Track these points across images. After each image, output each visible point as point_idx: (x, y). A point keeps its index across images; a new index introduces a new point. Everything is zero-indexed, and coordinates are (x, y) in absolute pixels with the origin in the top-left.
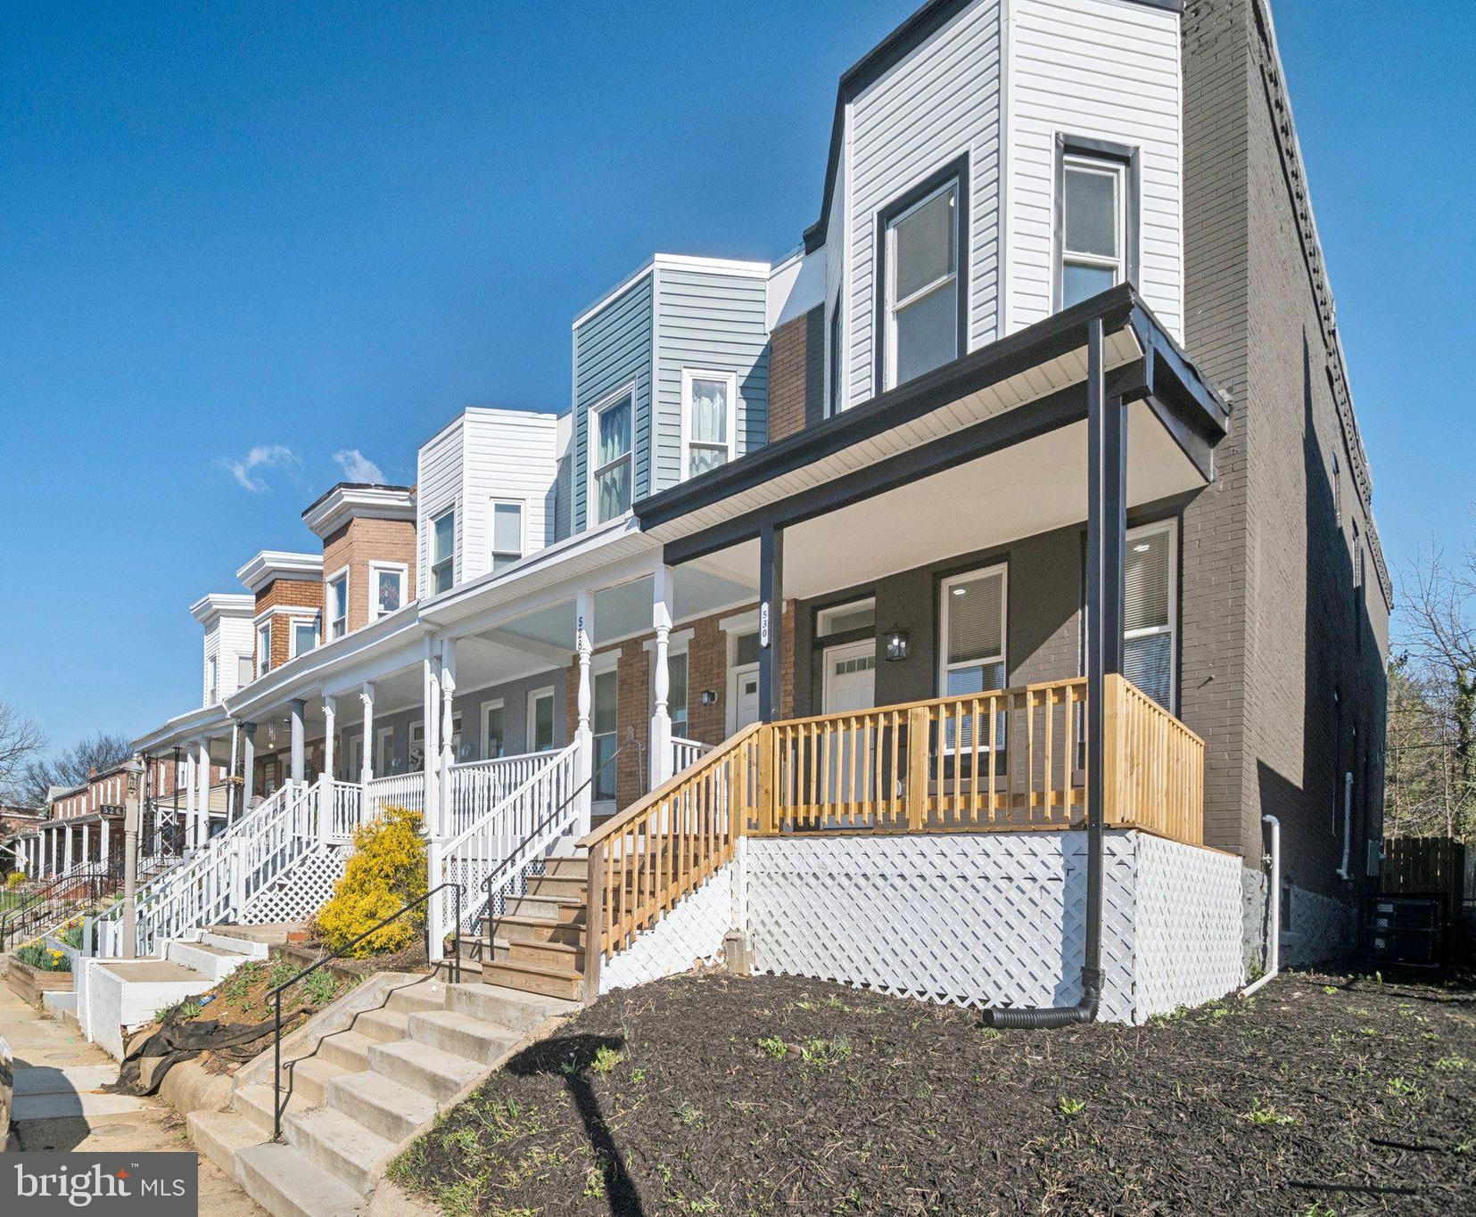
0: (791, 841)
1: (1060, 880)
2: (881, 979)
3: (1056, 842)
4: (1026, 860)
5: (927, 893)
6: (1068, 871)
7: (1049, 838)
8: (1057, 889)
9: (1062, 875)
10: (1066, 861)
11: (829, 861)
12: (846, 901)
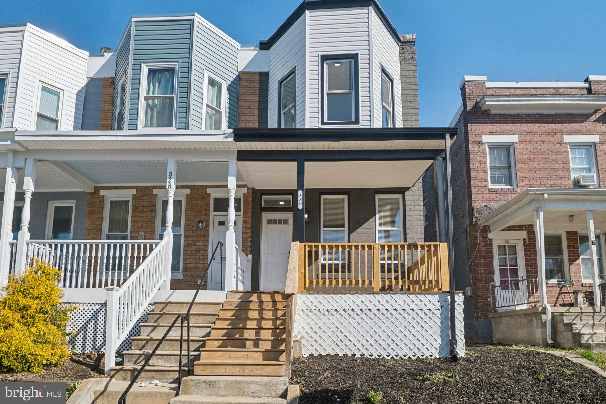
0: (323, 295)
1: (439, 310)
2: (369, 352)
3: (437, 297)
4: (427, 303)
5: (389, 316)
6: (441, 307)
7: (435, 295)
8: (438, 313)
9: (440, 308)
10: (441, 303)
11: (343, 304)
12: (352, 321)
